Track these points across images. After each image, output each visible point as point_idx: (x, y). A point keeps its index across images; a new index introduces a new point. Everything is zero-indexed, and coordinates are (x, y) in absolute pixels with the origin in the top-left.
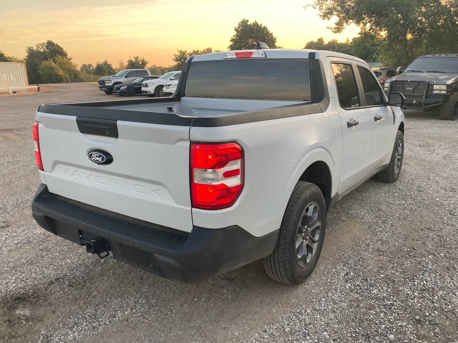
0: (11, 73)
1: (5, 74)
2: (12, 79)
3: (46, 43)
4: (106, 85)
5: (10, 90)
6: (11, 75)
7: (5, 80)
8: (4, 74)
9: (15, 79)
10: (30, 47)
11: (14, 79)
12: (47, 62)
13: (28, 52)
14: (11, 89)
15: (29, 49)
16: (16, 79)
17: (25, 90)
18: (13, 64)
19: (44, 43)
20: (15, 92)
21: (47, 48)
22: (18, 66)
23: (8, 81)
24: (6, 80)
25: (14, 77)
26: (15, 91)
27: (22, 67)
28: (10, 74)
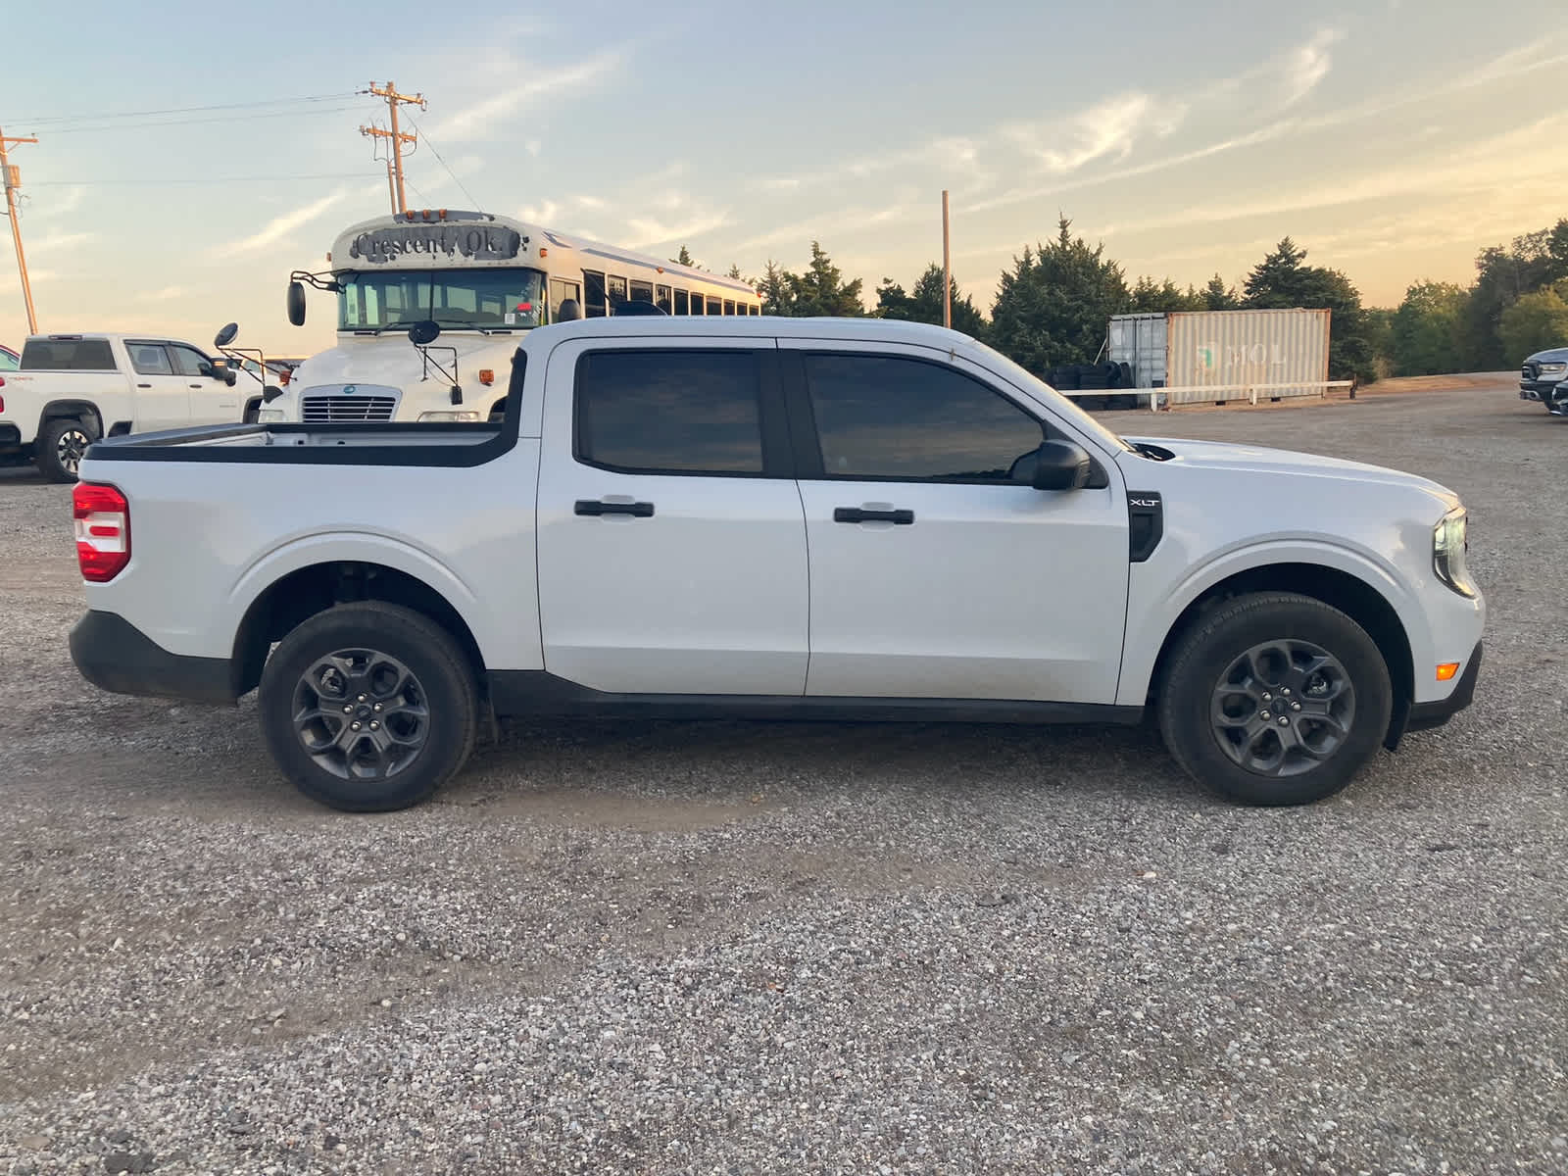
0: (1276, 342)
1: (1256, 347)
2: (1276, 359)
3: (1552, 232)
4: (1540, 378)
5: (1255, 391)
6: (1276, 349)
7: (1252, 363)
8: (1254, 343)
9: (1285, 360)
10: (1492, 250)
11: (1282, 359)
12: (1535, 298)
13: (1481, 267)
14: (1258, 388)
15: (1489, 257)
16: (1290, 359)
17: (1313, 392)
18: (1287, 315)
19: (1545, 232)
20: (1274, 400)
21: (1552, 249)
22: (1305, 320)
23: (1260, 366)
24: (1256, 363)
25: (1282, 354)
26: (1277, 396)
27: (1315, 323)
28: (1273, 346)
